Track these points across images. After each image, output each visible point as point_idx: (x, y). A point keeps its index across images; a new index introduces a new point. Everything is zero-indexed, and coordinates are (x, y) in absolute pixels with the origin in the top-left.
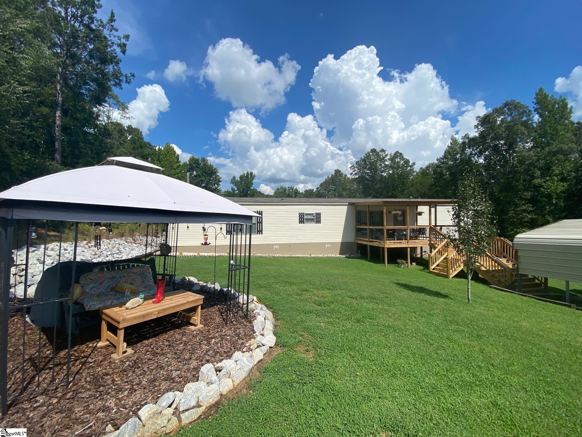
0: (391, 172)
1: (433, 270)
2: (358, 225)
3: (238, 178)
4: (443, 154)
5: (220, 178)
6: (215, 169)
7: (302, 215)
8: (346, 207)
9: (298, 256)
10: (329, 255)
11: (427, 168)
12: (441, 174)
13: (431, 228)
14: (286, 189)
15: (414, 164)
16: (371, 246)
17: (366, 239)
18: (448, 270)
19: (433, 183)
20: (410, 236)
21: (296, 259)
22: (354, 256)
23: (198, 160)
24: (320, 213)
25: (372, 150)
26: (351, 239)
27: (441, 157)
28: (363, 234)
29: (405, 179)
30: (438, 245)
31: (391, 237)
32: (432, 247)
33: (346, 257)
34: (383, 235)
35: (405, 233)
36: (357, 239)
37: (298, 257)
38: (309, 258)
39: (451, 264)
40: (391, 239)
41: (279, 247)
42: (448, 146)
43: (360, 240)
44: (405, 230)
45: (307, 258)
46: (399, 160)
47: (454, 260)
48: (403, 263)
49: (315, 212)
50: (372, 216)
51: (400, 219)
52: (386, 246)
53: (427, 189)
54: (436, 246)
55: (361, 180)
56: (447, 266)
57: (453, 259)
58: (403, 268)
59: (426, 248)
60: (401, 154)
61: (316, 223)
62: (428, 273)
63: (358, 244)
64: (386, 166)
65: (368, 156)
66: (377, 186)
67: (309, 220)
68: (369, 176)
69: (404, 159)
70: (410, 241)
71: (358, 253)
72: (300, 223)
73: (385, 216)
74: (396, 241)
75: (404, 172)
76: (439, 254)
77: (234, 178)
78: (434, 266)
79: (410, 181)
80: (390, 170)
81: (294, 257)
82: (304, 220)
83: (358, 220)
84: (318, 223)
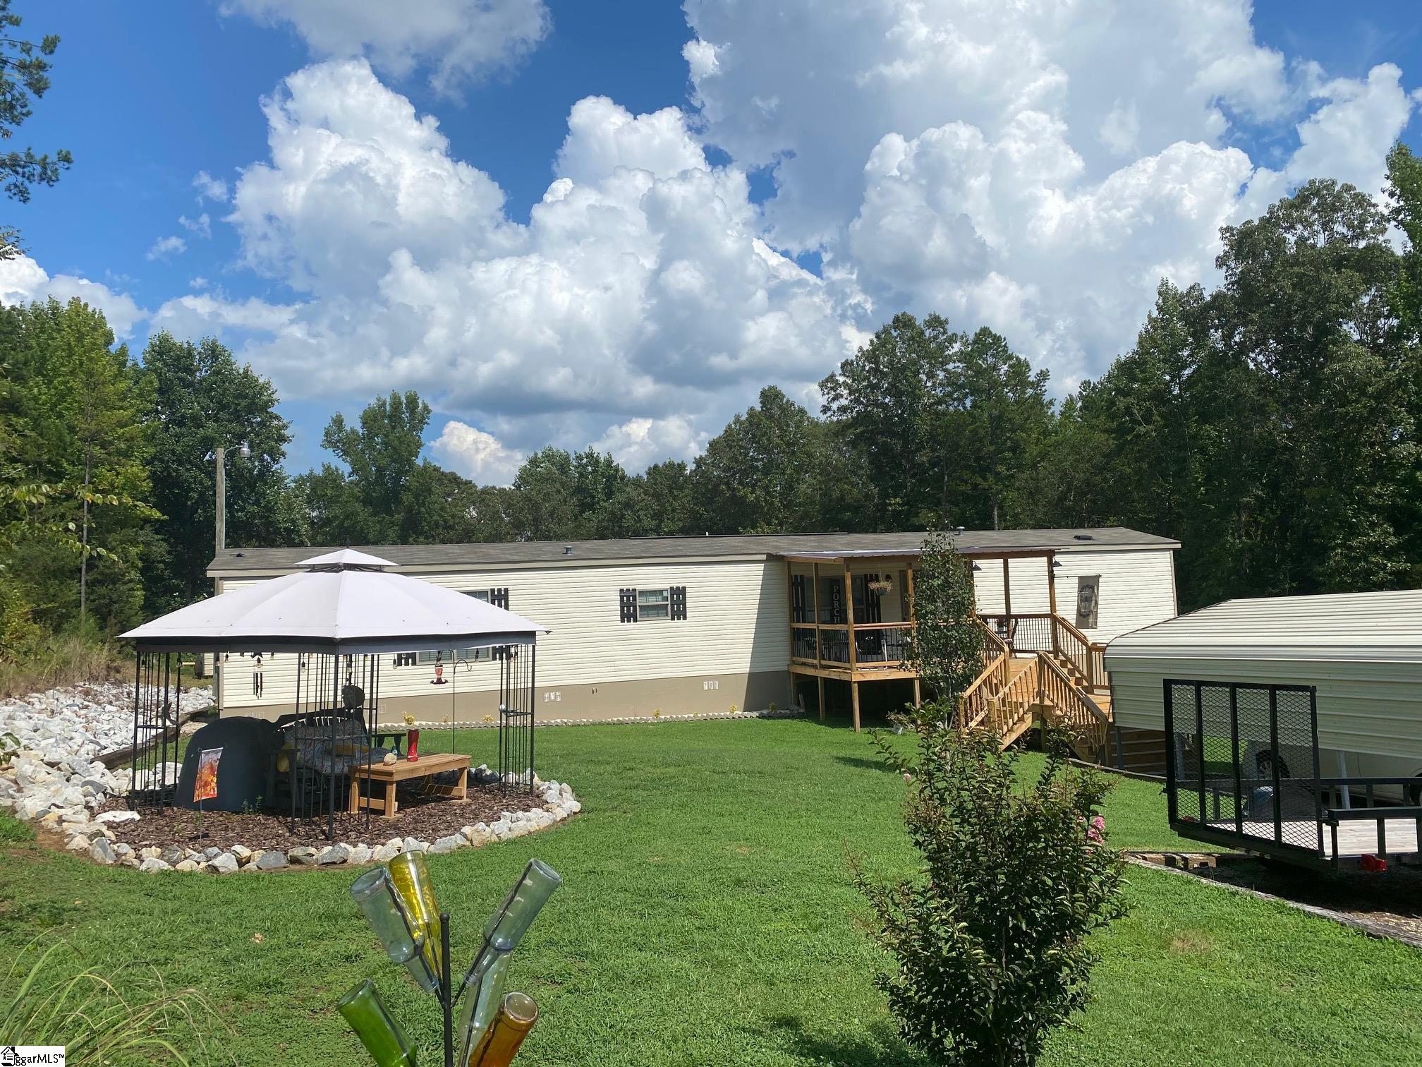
0: (968, 402)
2: (798, 622)
5: (285, 427)
7: (628, 597)
8: (761, 566)
9: (621, 718)
10: (710, 713)
14: (567, 458)
15: (1044, 377)
16: (824, 680)
17: (815, 662)
21: (614, 728)
22: (784, 711)
24: (684, 588)
26: (779, 661)
28: (807, 646)
31: (870, 654)
33: (762, 717)
34: (848, 647)
35: (908, 640)
36: (794, 663)
37: (621, 723)
38: (652, 724)
39: (999, 715)
40: (869, 657)
41: (561, 696)
43: (804, 664)
45: (647, 724)
46: (993, 360)
47: (1004, 706)
48: (901, 723)
49: (668, 586)
52: (856, 677)
55: (863, 432)
57: (1004, 702)
58: (903, 735)
61: (673, 619)
63: (798, 676)
65: (886, 342)
67: (654, 611)
69: (1011, 357)
71: (799, 705)
72: (623, 621)
74: (884, 664)
77: (339, 420)
78: (972, 725)
81: (609, 724)
82: (635, 610)
83: (797, 603)
84: (679, 619)
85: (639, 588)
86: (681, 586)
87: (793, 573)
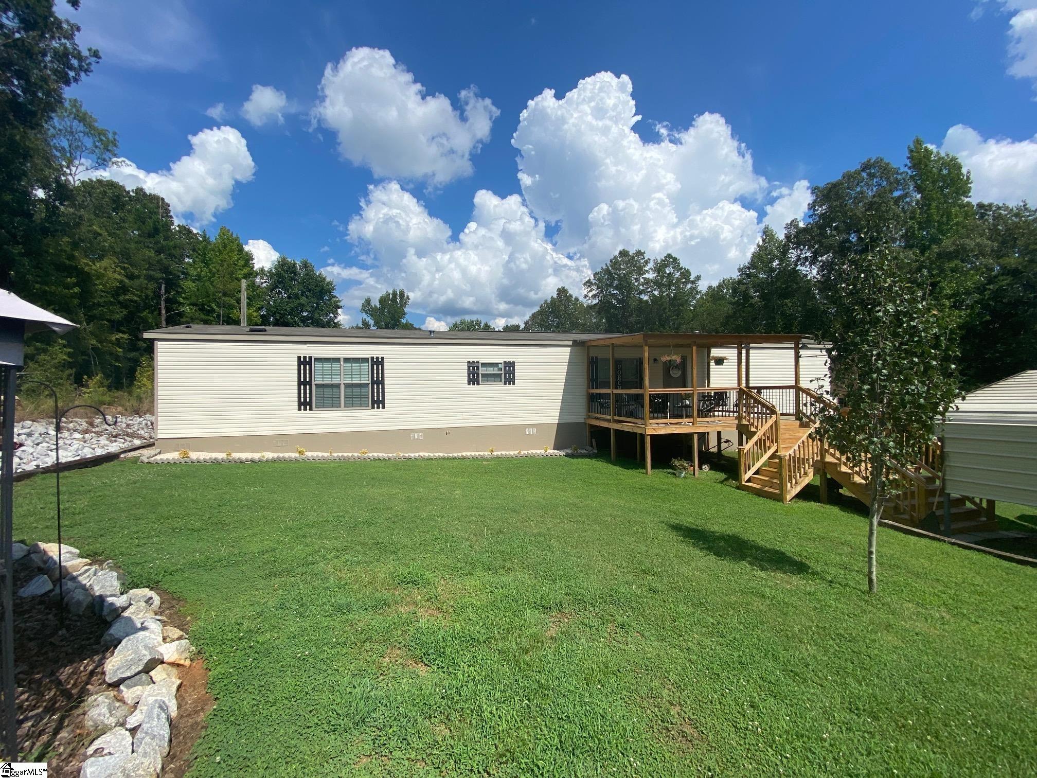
0: (656, 293)
1: (748, 481)
2: (593, 388)
3: (376, 303)
4: (749, 260)
5: (340, 301)
6: (329, 283)
7: (473, 367)
8: (568, 350)
9: (464, 454)
10: (530, 452)
11: (720, 286)
12: (746, 297)
13: (741, 392)
15: (698, 278)
16: (617, 431)
17: (608, 417)
18: (781, 481)
19: (731, 312)
20: (699, 410)
22: (583, 451)
23: (294, 265)
24: (514, 363)
25: (620, 253)
26: (579, 416)
27: (747, 264)
28: (601, 405)
29: (682, 305)
30: (757, 428)
31: (659, 412)
32: (744, 432)
33: (567, 455)
34: (643, 406)
35: (687, 402)
36: (589, 417)
37: (464, 458)
38: (487, 460)
39: (790, 471)
40: (660, 415)
41: (422, 437)
42: (759, 246)
43: (597, 418)
44: (689, 396)
45: (483, 459)
46: (672, 270)
47: (794, 462)
48: (685, 469)
49: (502, 361)
50: (621, 369)
51: (676, 374)
52: (650, 431)
53: (721, 323)
54: (753, 429)
55: (603, 308)
56: (781, 475)
57: (794, 458)
58: (685, 477)
59: (731, 434)
60: (675, 259)
61: (505, 384)
62: (738, 488)
63: (592, 426)
64: (647, 281)
65: (615, 263)
66: (632, 319)
67: (488, 378)
68: (616, 299)
69: (682, 268)
70: (698, 420)
71: (592, 446)
72: (469, 384)
73: (646, 366)
74: (668, 421)
75: (681, 292)
76: (761, 449)
77: (368, 301)
78: (750, 474)
79: (691, 310)
80: (655, 290)
81: (455, 458)
82: (478, 376)
83: (593, 376)
84: (509, 384)
85: (481, 361)
86: (511, 361)
87: (591, 355)
